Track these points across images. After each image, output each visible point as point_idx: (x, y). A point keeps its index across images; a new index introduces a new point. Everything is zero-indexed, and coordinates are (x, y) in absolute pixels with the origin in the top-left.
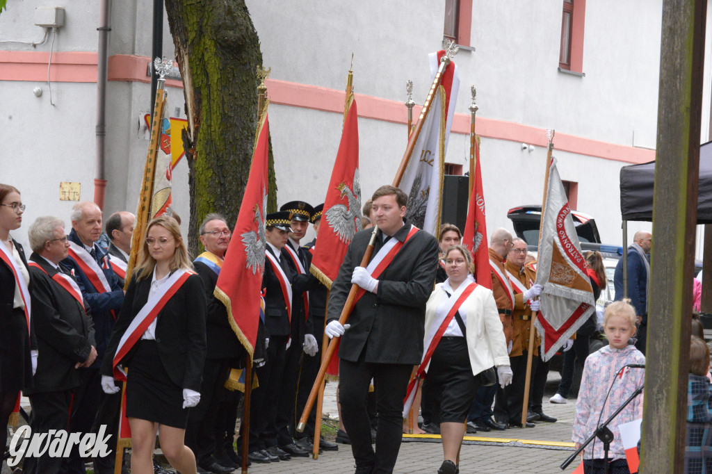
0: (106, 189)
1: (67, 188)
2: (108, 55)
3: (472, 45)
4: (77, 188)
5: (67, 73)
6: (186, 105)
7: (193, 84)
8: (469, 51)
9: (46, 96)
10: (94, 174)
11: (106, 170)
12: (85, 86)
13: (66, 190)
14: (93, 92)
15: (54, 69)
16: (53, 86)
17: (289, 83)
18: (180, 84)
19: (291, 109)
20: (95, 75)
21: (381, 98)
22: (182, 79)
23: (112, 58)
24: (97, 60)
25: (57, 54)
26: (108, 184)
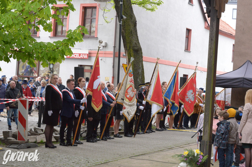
0: (114, 79)
1: (106, 78)
2: (115, 52)
3: (190, 51)
4: (108, 78)
5: (107, 55)
6: (127, 62)
7: (128, 58)
8: (190, 52)
9: (103, 60)
10: (112, 76)
11: (114, 75)
12: (110, 58)
13: (106, 79)
14: (112, 59)
15: (104, 54)
16: (104, 58)
17: (152, 58)
18: (126, 57)
19: (153, 63)
20: (112, 56)
21: (171, 61)
22: (126, 56)
23: (116, 52)
24: (113, 53)
25: (105, 52)
26: (115, 78)
